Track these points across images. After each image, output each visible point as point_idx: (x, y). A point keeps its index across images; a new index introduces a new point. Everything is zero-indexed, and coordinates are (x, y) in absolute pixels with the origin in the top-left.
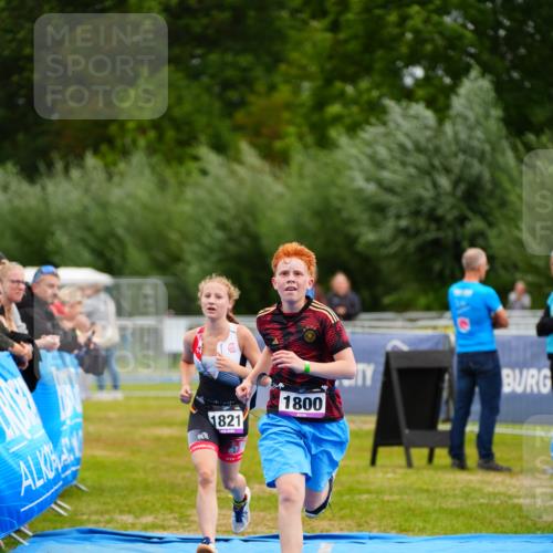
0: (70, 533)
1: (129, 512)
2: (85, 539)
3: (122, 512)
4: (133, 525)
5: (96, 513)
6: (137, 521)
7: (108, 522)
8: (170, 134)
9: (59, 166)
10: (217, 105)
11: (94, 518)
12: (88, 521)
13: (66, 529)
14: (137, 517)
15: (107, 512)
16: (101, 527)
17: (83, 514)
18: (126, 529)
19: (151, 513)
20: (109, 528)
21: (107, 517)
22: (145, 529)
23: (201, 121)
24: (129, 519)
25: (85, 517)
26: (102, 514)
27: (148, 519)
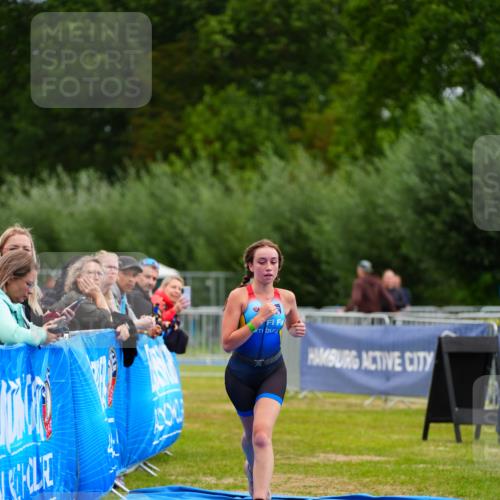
0: (163, 490)
1: (211, 475)
2: (177, 496)
3: (205, 474)
4: (217, 486)
5: (182, 474)
6: (219, 482)
7: (195, 482)
8: (234, 145)
9: (132, 171)
10: (276, 119)
11: (181, 478)
12: (176, 481)
13: (158, 487)
14: (219, 479)
15: (192, 474)
16: (188, 486)
17: (172, 475)
18: (211, 488)
19: (231, 476)
20: (196, 487)
21: (192, 478)
22: (228, 489)
23: (261, 133)
24: (212, 480)
25: (173, 478)
26: (188, 475)
27: (230, 480)
